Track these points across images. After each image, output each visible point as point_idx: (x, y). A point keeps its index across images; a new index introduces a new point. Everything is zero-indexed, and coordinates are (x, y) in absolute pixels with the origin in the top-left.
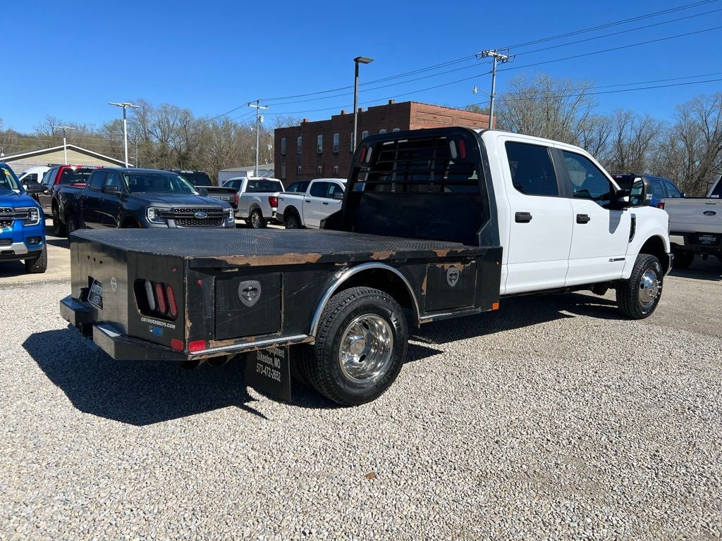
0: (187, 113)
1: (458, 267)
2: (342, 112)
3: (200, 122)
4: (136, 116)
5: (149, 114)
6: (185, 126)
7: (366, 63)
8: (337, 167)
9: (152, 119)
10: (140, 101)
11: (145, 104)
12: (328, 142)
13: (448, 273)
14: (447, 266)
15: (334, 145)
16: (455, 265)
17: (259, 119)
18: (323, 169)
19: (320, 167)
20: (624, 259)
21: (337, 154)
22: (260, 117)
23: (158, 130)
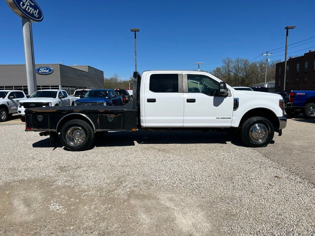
0: (246, 61)
1: (113, 116)
2: (310, 51)
3: (253, 64)
4: (225, 65)
5: (230, 63)
6: (245, 67)
7: (293, 28)
8: (306, 79)
9: (232, 65)
10: (228, 58)
11: (229, 59)
12: (302, 67)
13: (108, 117)
14: (107, 115)
15: (305, 68)
16: (111, 115)
17: (267, 60)
18: (299, 81)
19: (298, 79)
20: (230, 118)
21: (307, 72)
22: (268, 59)
23: (234, 70)
